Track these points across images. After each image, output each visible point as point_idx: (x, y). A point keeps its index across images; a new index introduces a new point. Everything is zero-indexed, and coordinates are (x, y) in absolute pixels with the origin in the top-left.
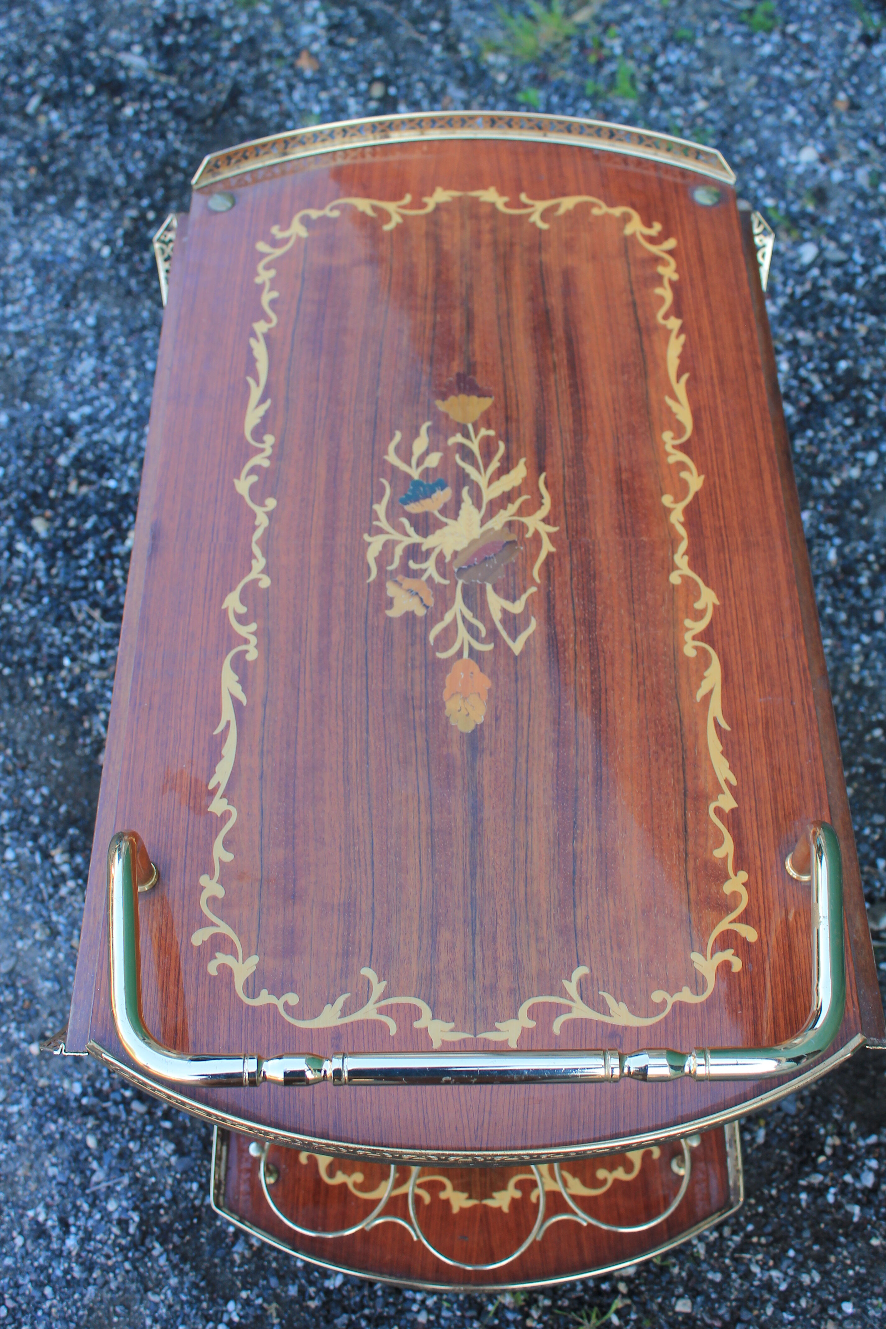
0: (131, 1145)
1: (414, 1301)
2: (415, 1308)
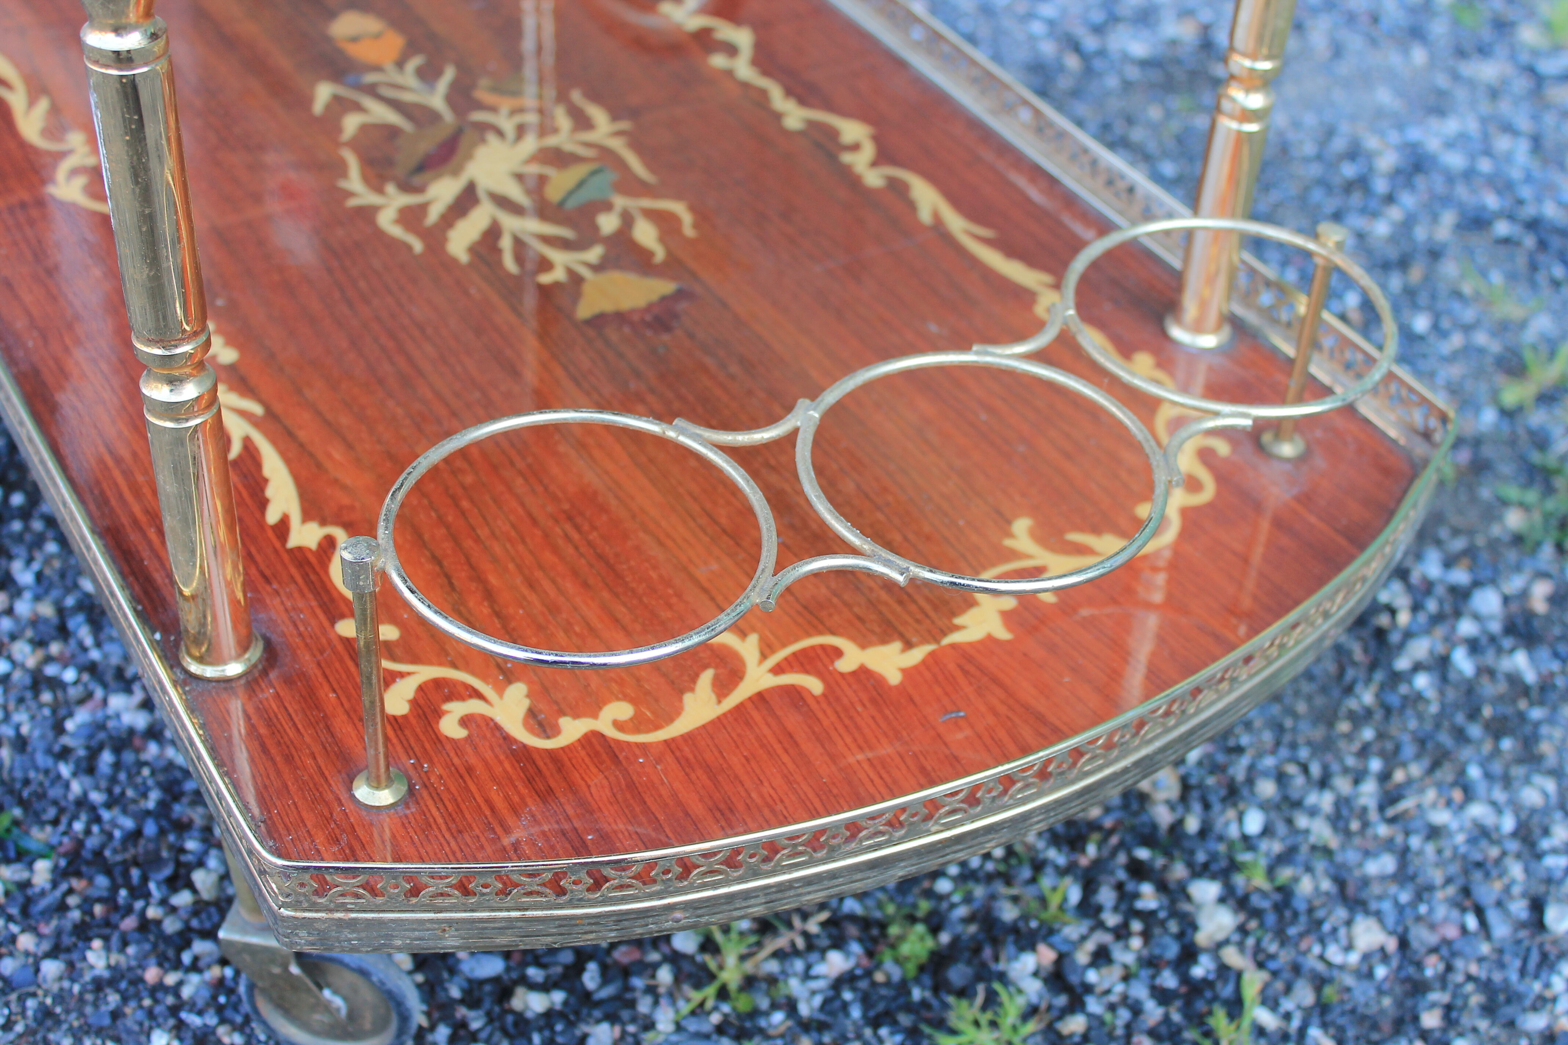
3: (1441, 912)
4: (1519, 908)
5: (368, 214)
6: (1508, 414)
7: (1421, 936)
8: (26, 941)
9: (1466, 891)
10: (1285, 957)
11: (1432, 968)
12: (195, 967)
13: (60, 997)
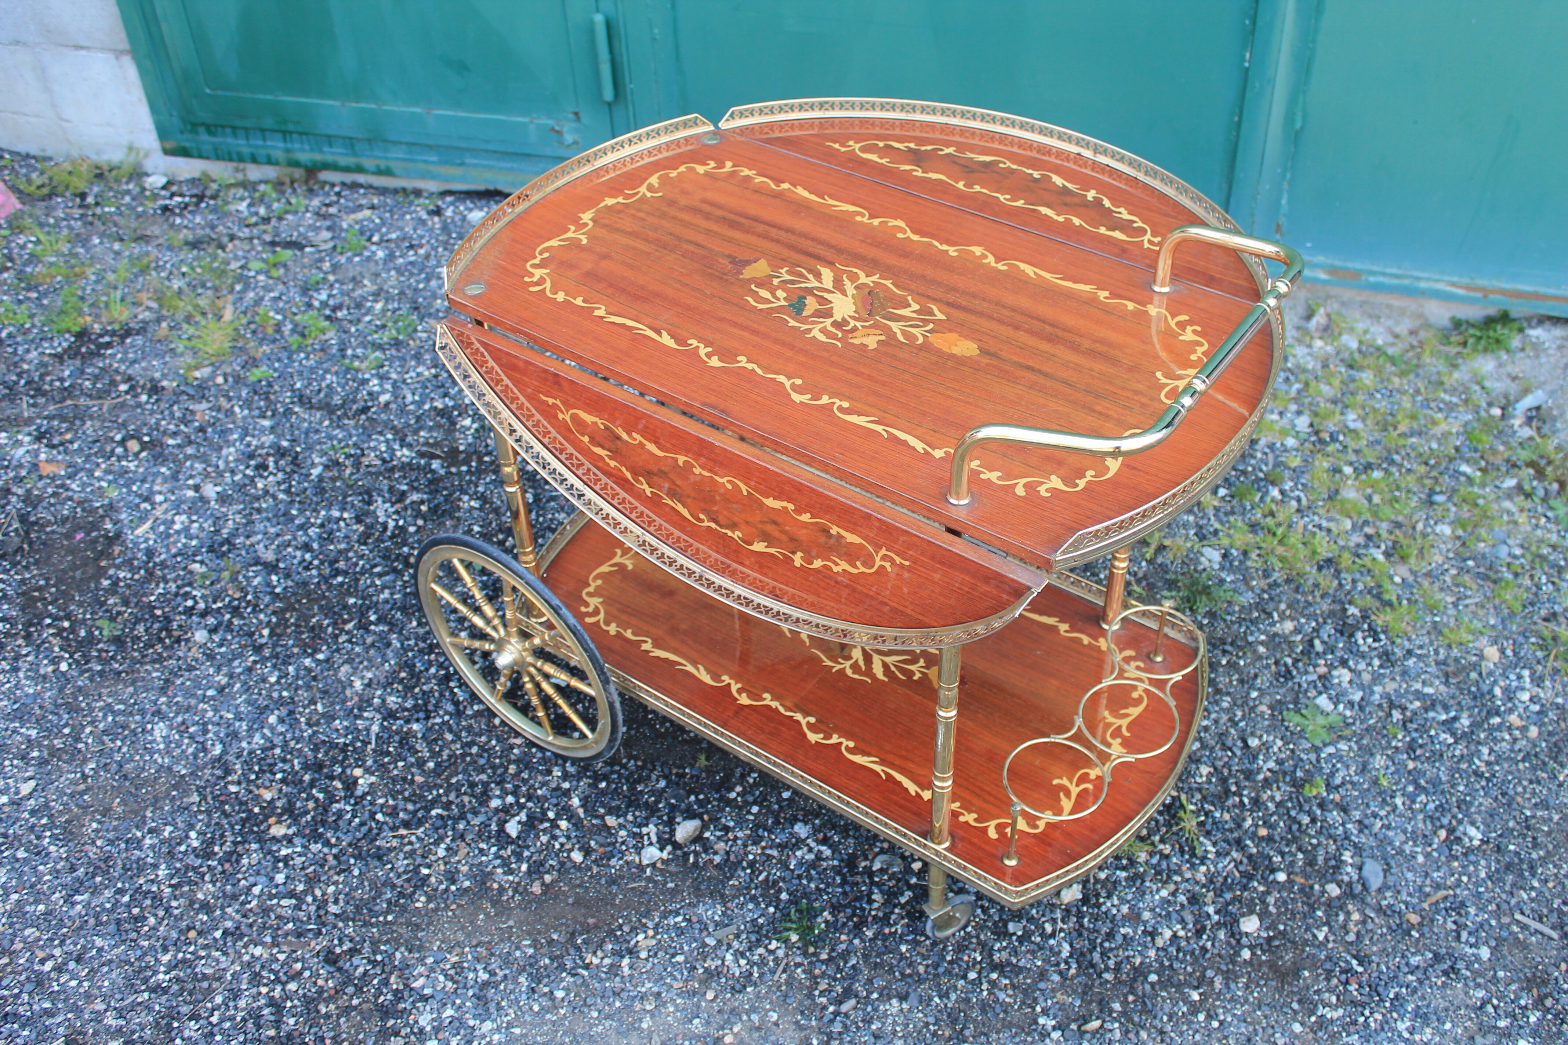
0: (874, 1027)
1: (1109, 910)
2: (1114, 911)
3: (1220, 754)
4: (1239, 743)
5: (842, 672)
6: (1150, 562)
7: (1219, 764)
8: (843, 937)
9: (1223, 744)
10: (1186, 786)
11: (1226, 772)
12: (896, 923)
13: (865, 948)
